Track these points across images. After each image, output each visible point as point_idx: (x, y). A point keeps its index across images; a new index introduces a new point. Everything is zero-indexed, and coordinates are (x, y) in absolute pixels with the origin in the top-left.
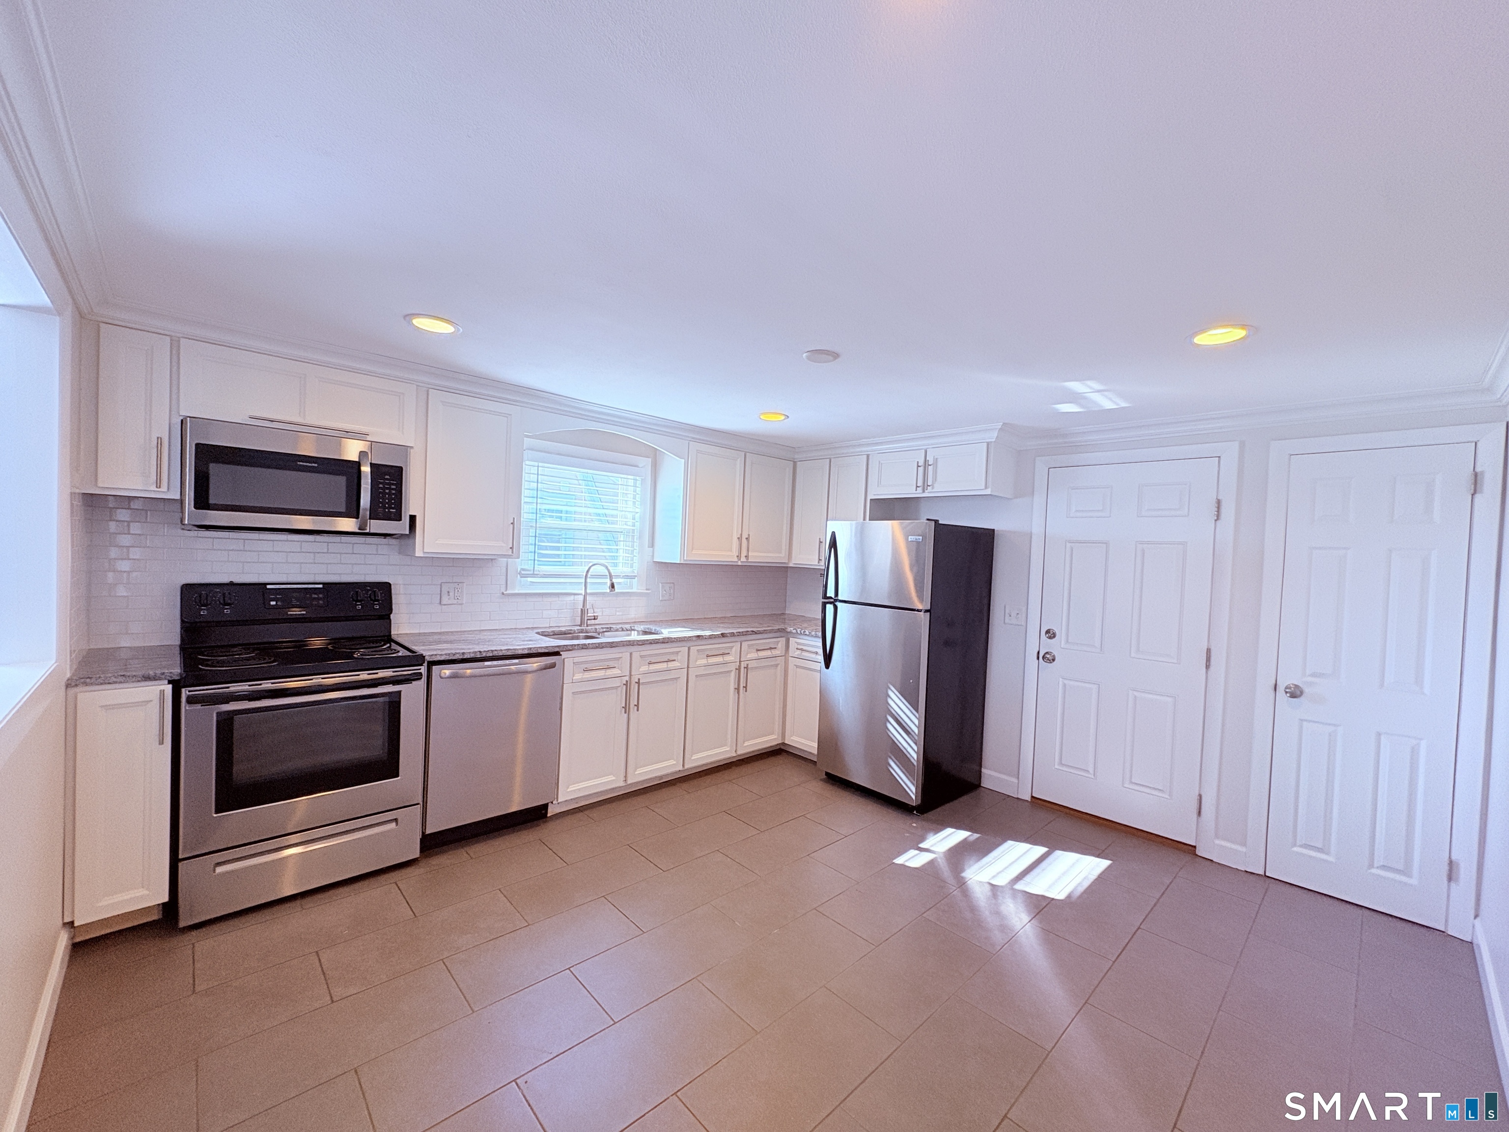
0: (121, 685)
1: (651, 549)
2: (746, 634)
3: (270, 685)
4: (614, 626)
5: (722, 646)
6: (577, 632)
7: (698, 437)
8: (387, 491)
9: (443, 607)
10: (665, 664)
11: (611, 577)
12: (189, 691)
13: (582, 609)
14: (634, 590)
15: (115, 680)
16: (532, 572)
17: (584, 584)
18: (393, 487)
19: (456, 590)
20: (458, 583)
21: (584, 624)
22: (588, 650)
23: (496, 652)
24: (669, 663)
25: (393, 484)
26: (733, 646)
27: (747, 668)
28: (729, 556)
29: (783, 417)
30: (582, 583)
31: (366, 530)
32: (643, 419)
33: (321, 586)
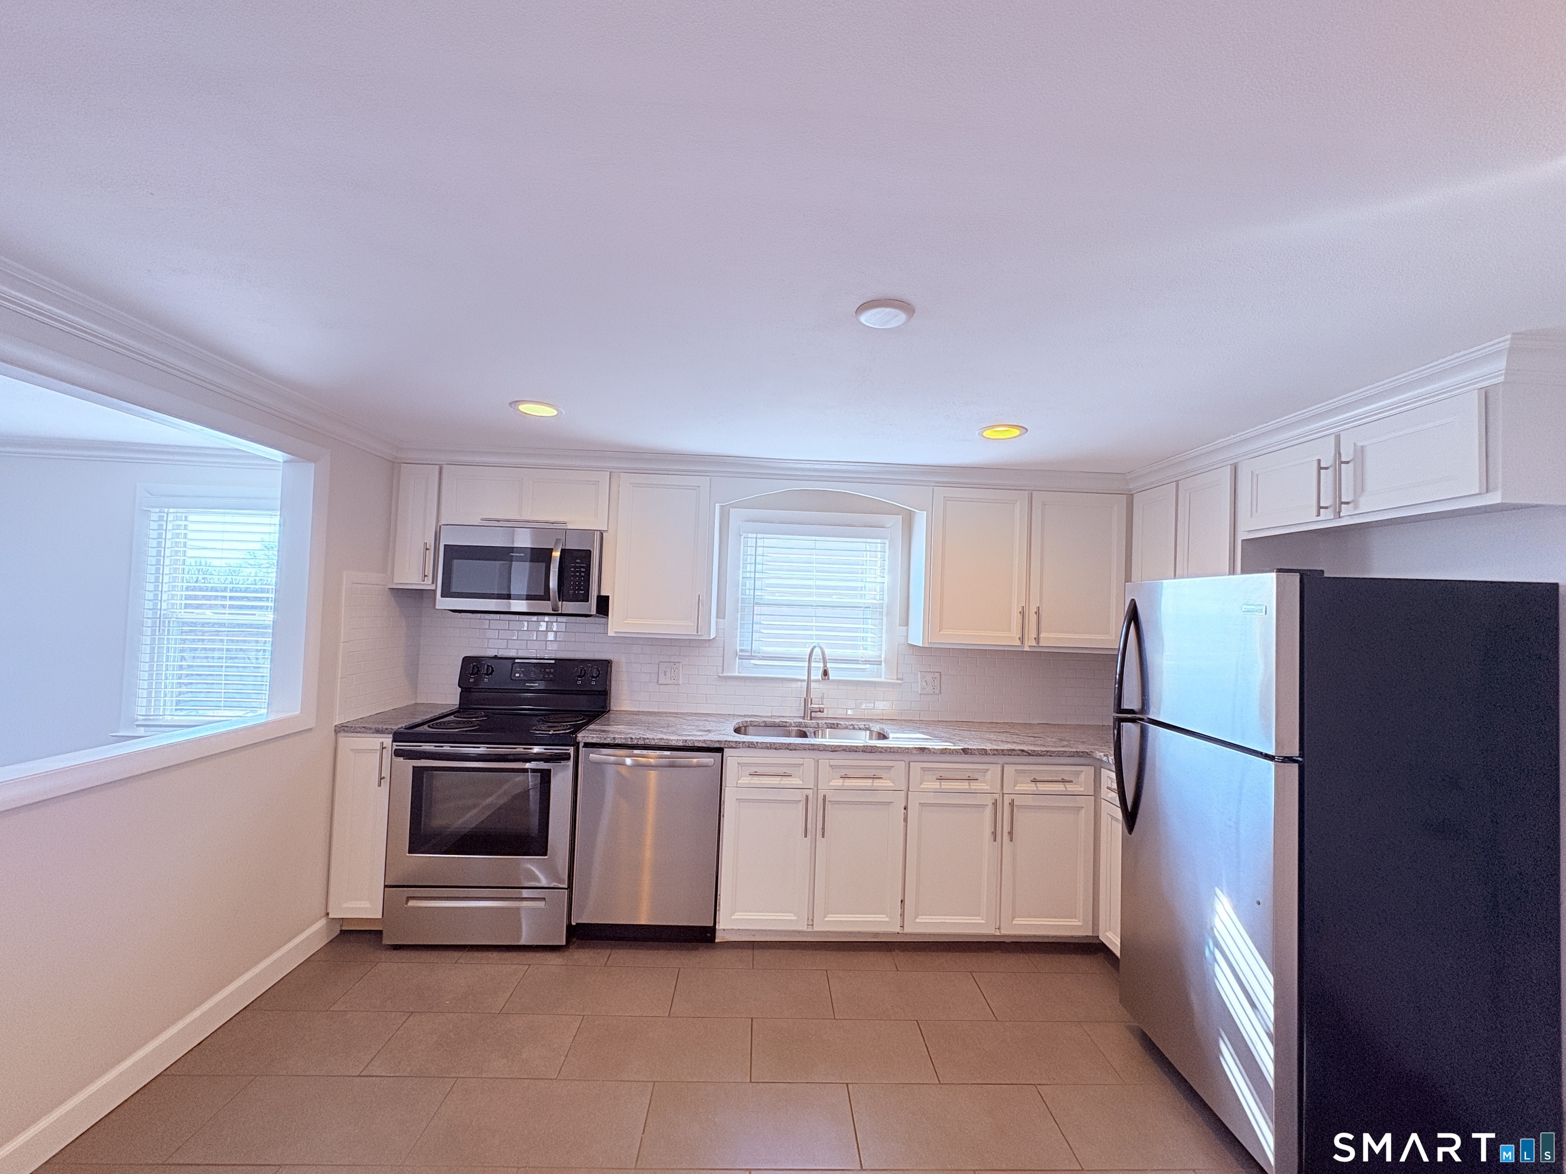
0: (363, 735)
1: (906, 627)
2: (1011, 752)
3: (449, 748)
4: (842, 723)
5: (966, 766)
6: (793, 725)
7: (945, 480)
8: (578, 574)
9: (661, 686)
10: (870, 781)
11: (824, 661)
12: (397, 746)
13: (805, 699)
14: (882, 679)
15: (360, 730)
16: (749, 654)
17: (807, 669)
18: (582, 570)
19: (673, 670)
20: (675, 663)
21: (807, 717)
22: (756, 750)
23: (648, 741)
24: (876, 781)
25: (583, 567)
26: (988, 770)
27: (1012, 804)
28: (1008, 637)
29: (1016, 432)
30: (804, 667)
31: (558, 611)
32: (860, 468)
33: (553, 662)
